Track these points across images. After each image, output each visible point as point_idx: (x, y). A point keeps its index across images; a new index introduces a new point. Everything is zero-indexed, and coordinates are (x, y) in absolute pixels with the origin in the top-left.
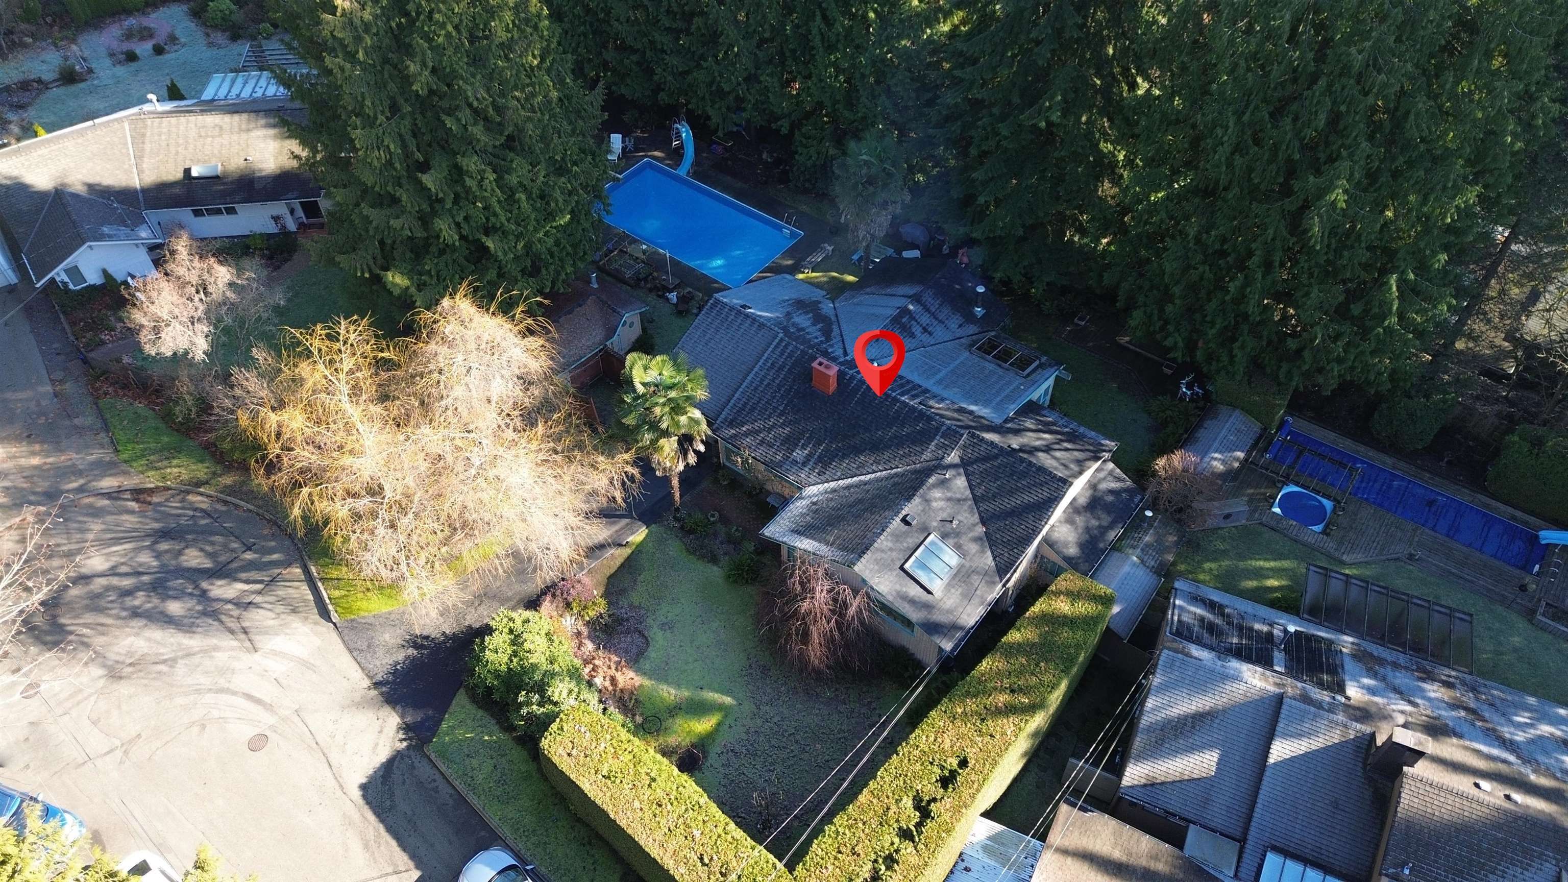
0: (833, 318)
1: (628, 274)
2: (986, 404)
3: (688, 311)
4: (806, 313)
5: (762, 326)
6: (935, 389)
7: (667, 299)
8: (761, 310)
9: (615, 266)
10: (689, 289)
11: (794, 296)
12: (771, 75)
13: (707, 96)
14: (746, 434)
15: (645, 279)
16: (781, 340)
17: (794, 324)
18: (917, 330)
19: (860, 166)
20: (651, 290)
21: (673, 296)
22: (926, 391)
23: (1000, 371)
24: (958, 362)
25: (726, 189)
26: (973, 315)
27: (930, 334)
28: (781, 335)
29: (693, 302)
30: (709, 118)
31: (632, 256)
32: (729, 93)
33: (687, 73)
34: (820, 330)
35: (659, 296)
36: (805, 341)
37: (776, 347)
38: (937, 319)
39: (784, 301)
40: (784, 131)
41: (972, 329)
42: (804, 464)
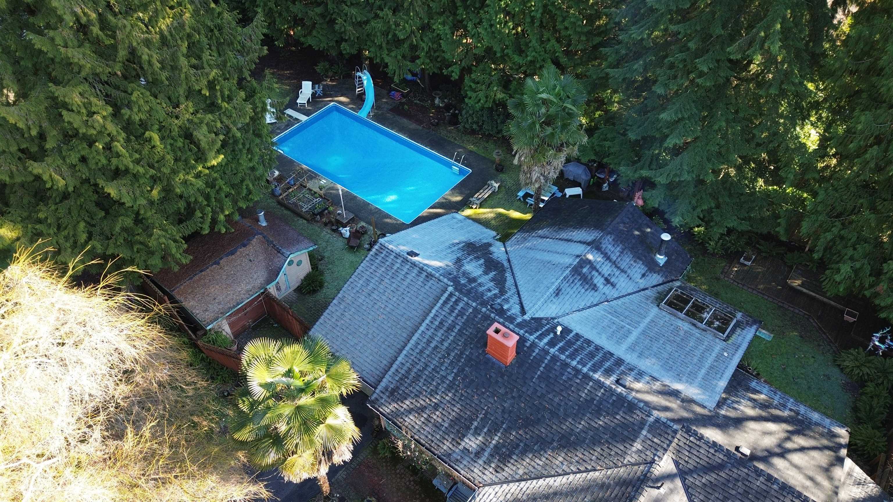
0: (506, 264)
1: (305, 208)
2: (691, 378)
3: (359, 246)
4: (478, 258)
5: (430, 276)
6: (630, 358)
7: (341, 234)
8: (430, 257)
9: (293, 200)
10: (363, 224)
11: (463, 238)
12: (444, 24)
13: (384, 45)
14: (410, 411)
15: (321, 214)
16: (451, 295)
17: (464, 273)
18: (599, 281)
19: (538, 105)
20: (326, 224)
21: (346, 232)
22: (619, 362)
23: (696, 332)
24: (647, 320)
25: (401, 130)
26: (656, 264)
27: (613, 285)
28: (450, 289)
29: (366, 237)
30: (386, 66)
31: (310, 190)
32: (404, 41)
33: (367, 22)
34: (492, 280)
35: (334, 230)
36: (478, 297)
37: (445, 302)
38: (619, 268)
39: (454, 245)
40: (455, 76)
41: (655, 278)
42: (478, 454)
